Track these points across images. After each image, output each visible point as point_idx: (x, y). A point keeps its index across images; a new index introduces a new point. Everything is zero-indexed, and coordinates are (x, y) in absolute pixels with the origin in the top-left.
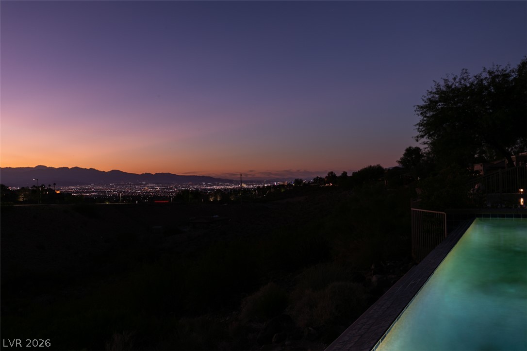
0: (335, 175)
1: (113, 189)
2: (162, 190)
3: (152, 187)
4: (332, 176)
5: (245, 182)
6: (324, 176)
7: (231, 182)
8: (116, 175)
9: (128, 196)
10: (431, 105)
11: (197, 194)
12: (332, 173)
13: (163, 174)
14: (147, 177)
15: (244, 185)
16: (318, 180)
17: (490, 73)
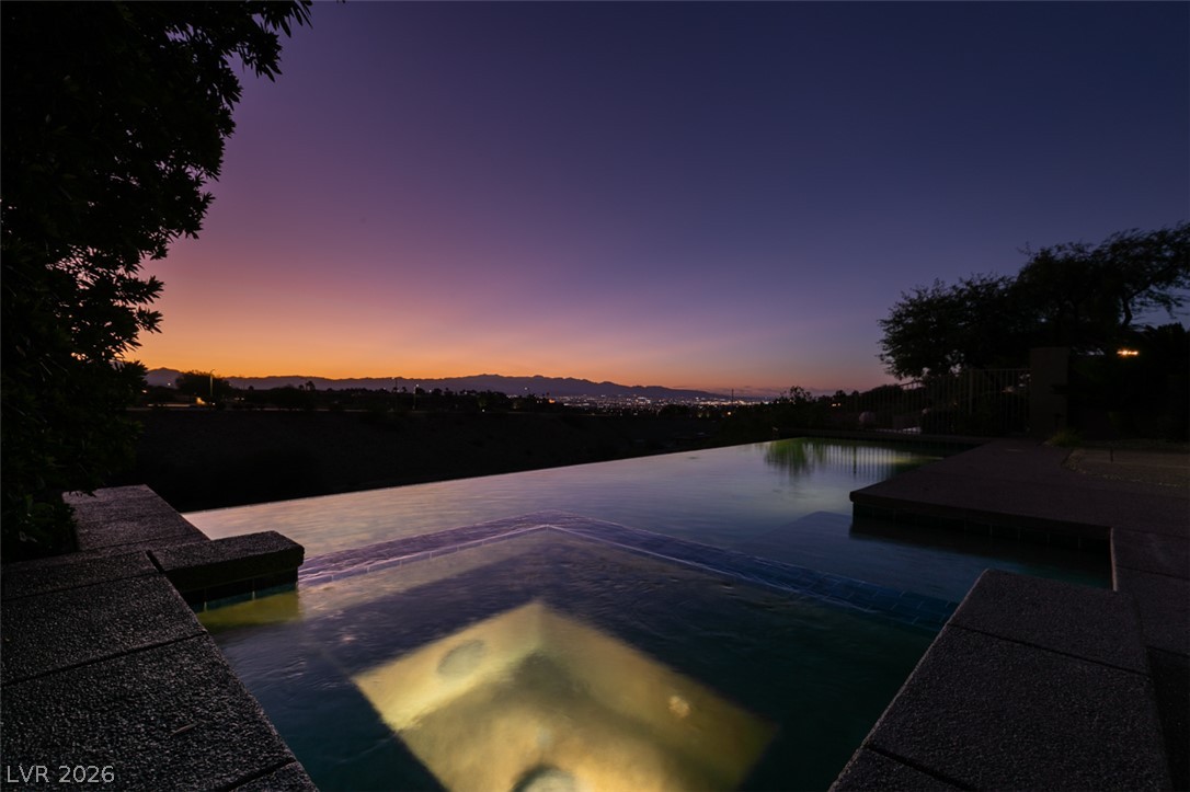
0: (844, 395)
1: (605, 402)
2: (653, 404)
3: (643, 400)
4: (840, 396)
5: (743, 399)
6: (831, 395)
7: (727, 398)
8: (608, 387)
9: (618, 409)
10: (898, 319)
11: (684, 410)
12: (841, 391)
13: (654, 387)
14: (639, 390)
15: (742, 403)
16: (825, 399)
17: (968, 284)
